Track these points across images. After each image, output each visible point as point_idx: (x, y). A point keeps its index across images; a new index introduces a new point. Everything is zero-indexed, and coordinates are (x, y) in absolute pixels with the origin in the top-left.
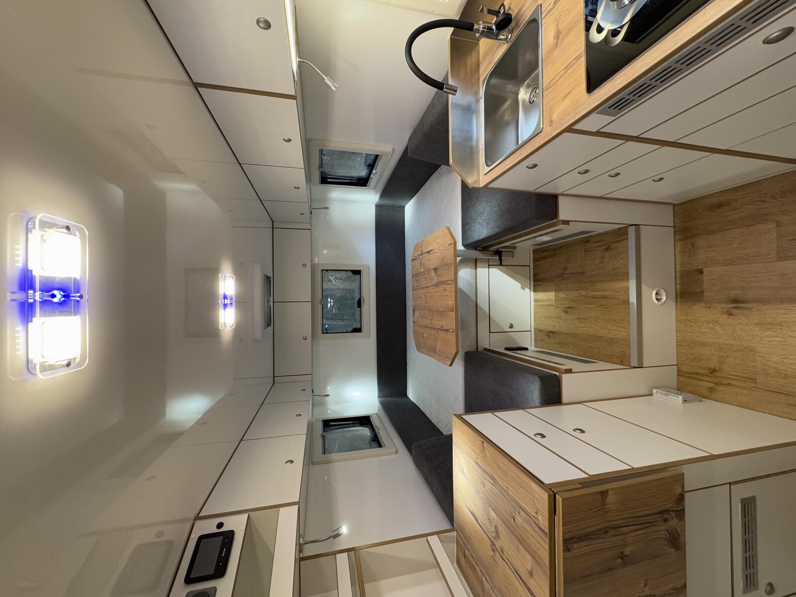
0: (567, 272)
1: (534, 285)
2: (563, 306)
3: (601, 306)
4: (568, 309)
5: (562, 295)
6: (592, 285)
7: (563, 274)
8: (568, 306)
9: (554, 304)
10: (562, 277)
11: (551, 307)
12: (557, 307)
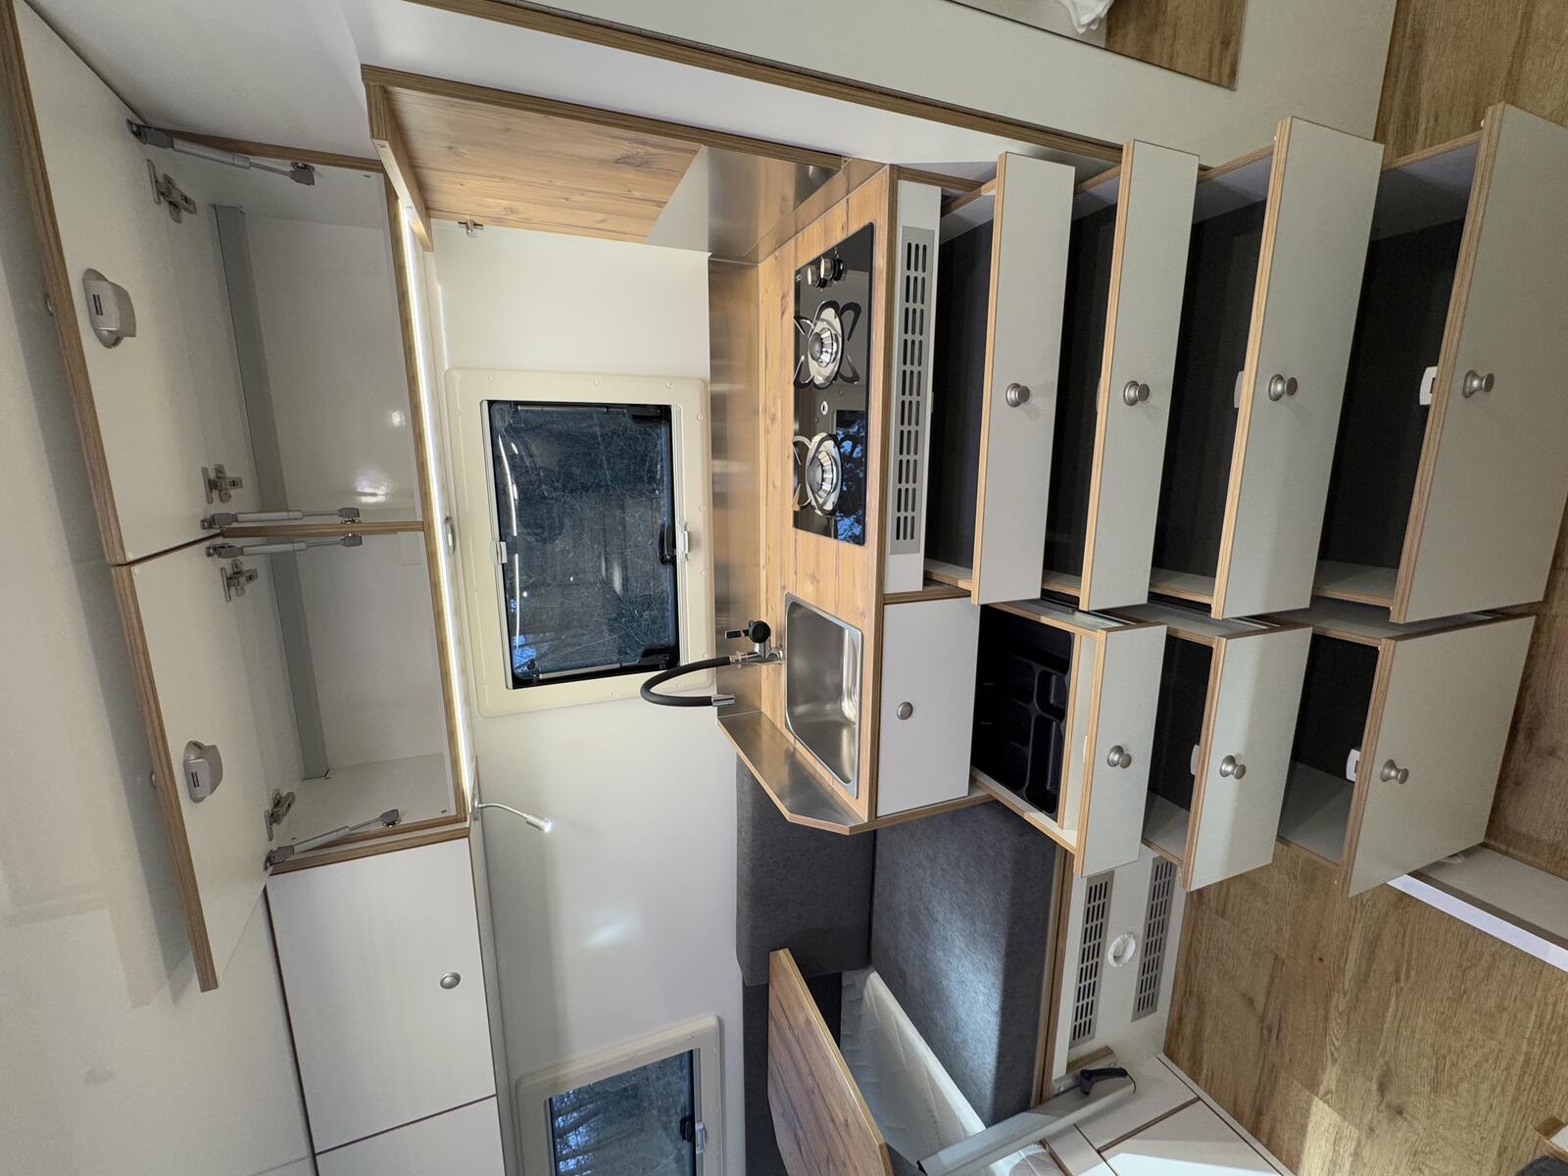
0: (1260, 1004)
1: (1268, 1146)
2: (1372, 1105)
3: (1398, 980)
4: (1389, 1097)
5: (1330, 1077)
6: (1321, 960)
7: (1262, 1019)
8: (1374, 1087)
9: (1355, 1133)
10: (1270, 1031)
11: (1366, 1153)
12: (1372, 1130)
